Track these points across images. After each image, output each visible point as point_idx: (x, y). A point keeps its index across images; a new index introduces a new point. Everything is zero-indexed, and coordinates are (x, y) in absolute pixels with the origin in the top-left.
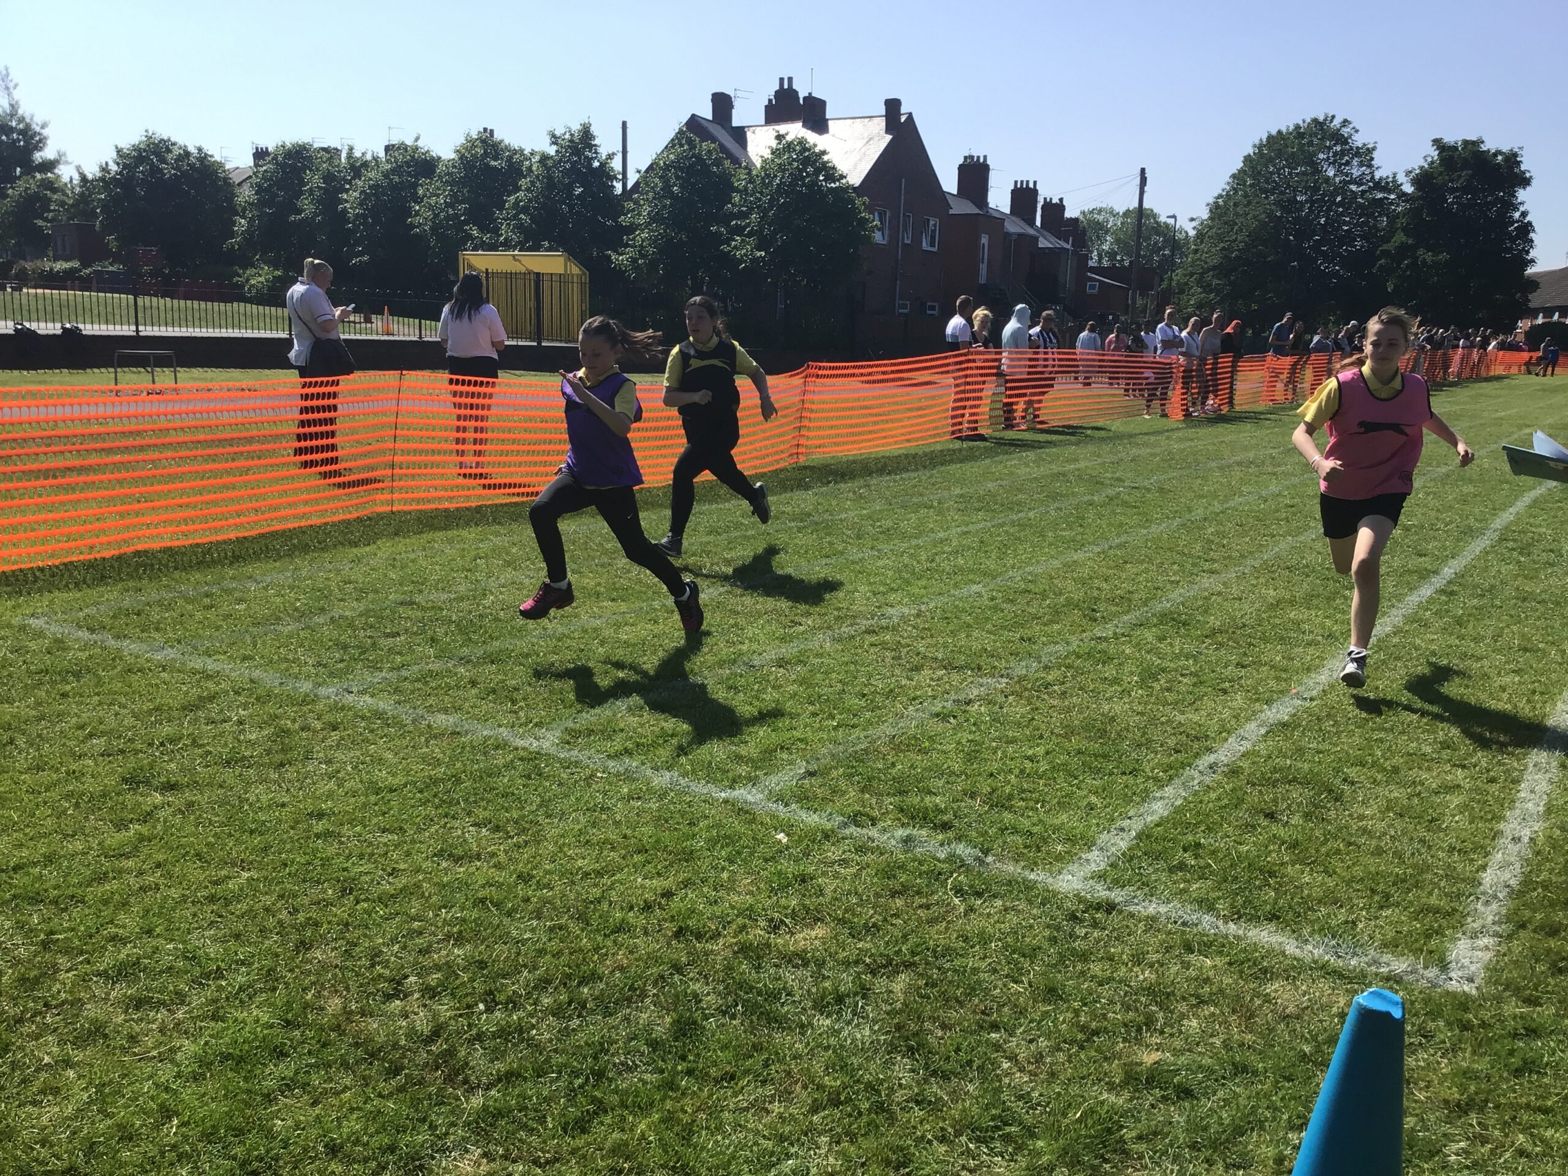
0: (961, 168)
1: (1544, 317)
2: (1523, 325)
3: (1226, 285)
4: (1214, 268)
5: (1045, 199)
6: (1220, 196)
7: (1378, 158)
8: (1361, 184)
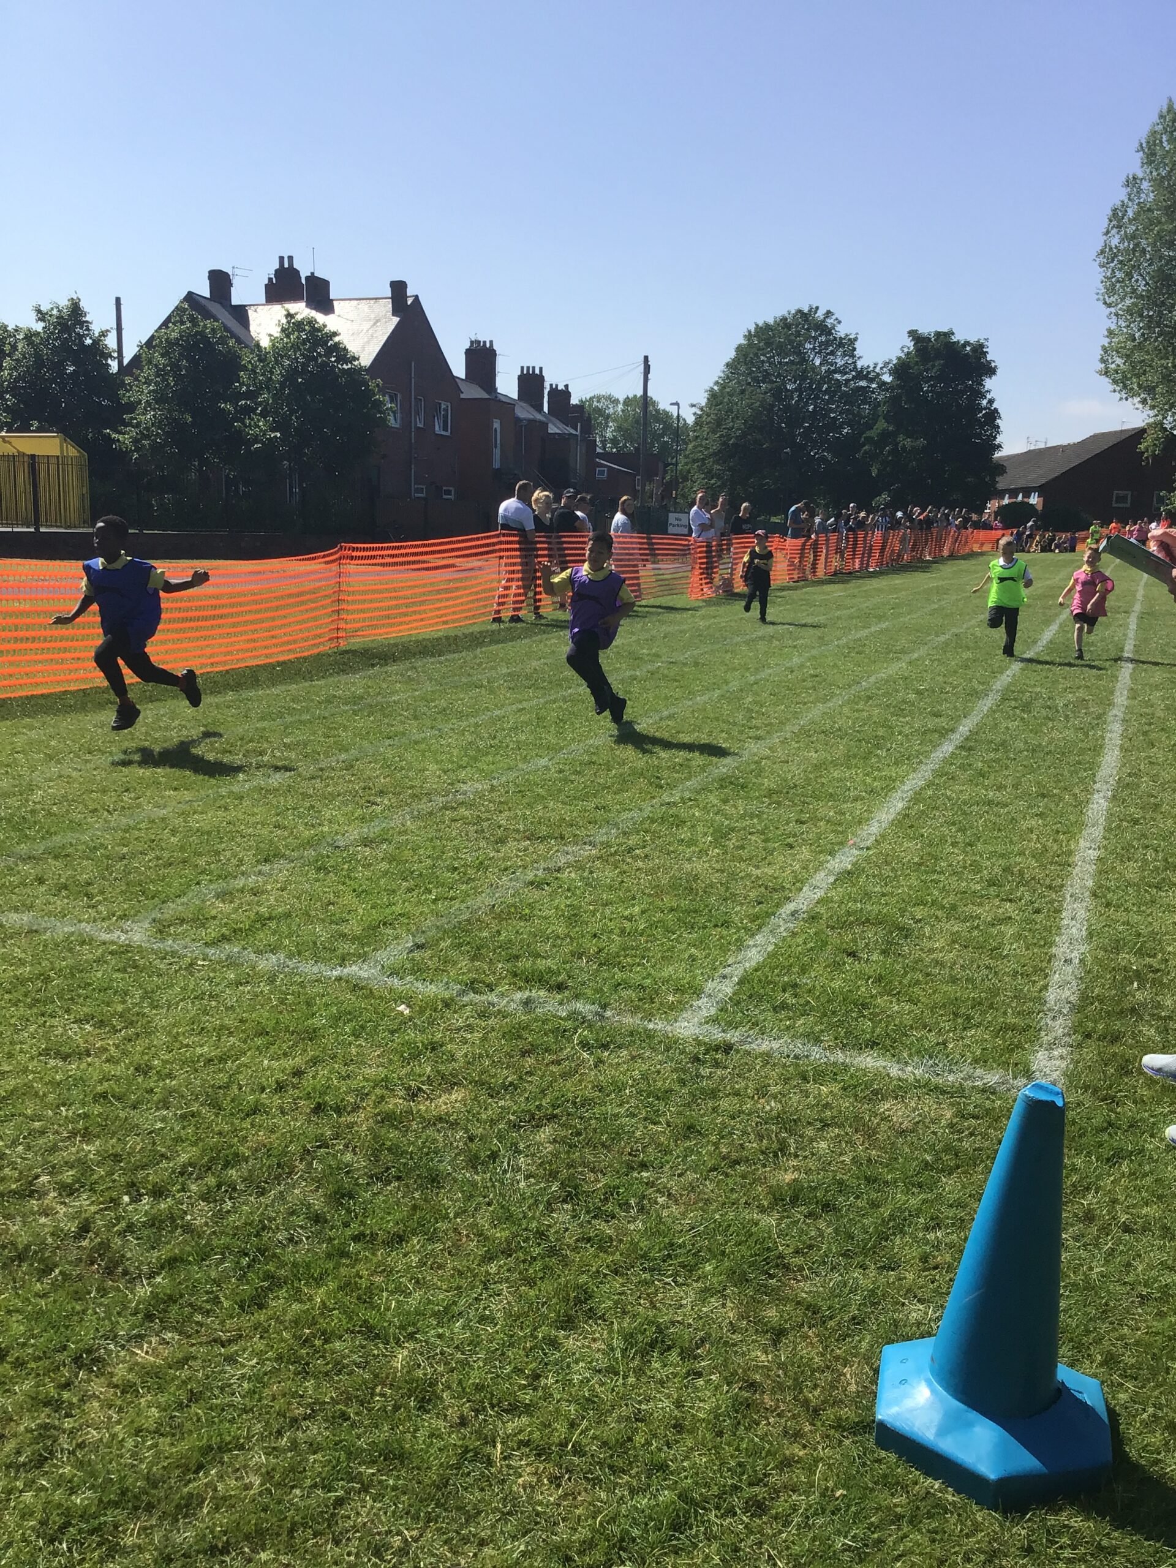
0: (468, 352)
1: (1010, 498)
2: (992, 506)
3: (724, 471)
4: (715, 454)
5: (551, 385)
6: (717, 383)
7: (860, 349)
8: (846, 373)
